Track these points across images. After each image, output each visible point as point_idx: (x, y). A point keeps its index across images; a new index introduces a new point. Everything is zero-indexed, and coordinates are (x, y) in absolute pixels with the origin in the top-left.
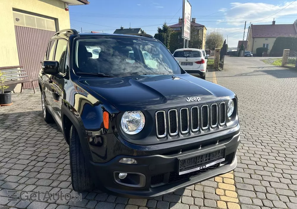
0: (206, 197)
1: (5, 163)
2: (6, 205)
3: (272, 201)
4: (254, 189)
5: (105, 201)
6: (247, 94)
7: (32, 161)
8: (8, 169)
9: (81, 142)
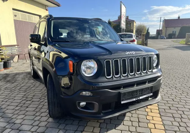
0: (140, 121)
1: (5, 102)
2: (4, 127)
3: (185, 123)
4: (173, 116)
5: (72, 124)
6: (164, 60)
7: (23, 100)
8: (7, 106)
9: (54, 83)
